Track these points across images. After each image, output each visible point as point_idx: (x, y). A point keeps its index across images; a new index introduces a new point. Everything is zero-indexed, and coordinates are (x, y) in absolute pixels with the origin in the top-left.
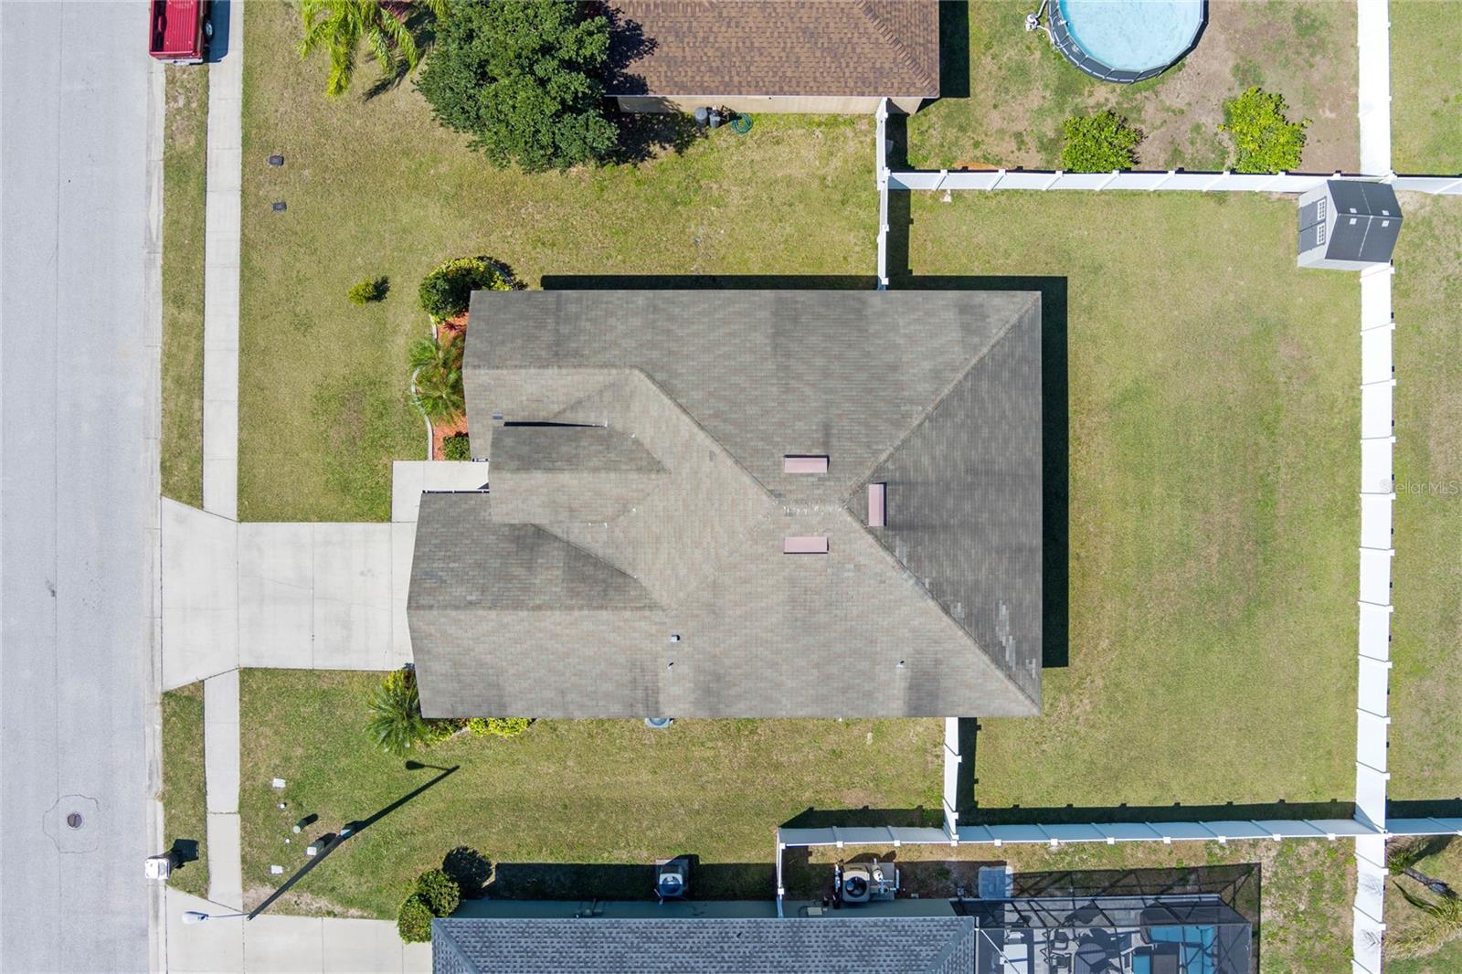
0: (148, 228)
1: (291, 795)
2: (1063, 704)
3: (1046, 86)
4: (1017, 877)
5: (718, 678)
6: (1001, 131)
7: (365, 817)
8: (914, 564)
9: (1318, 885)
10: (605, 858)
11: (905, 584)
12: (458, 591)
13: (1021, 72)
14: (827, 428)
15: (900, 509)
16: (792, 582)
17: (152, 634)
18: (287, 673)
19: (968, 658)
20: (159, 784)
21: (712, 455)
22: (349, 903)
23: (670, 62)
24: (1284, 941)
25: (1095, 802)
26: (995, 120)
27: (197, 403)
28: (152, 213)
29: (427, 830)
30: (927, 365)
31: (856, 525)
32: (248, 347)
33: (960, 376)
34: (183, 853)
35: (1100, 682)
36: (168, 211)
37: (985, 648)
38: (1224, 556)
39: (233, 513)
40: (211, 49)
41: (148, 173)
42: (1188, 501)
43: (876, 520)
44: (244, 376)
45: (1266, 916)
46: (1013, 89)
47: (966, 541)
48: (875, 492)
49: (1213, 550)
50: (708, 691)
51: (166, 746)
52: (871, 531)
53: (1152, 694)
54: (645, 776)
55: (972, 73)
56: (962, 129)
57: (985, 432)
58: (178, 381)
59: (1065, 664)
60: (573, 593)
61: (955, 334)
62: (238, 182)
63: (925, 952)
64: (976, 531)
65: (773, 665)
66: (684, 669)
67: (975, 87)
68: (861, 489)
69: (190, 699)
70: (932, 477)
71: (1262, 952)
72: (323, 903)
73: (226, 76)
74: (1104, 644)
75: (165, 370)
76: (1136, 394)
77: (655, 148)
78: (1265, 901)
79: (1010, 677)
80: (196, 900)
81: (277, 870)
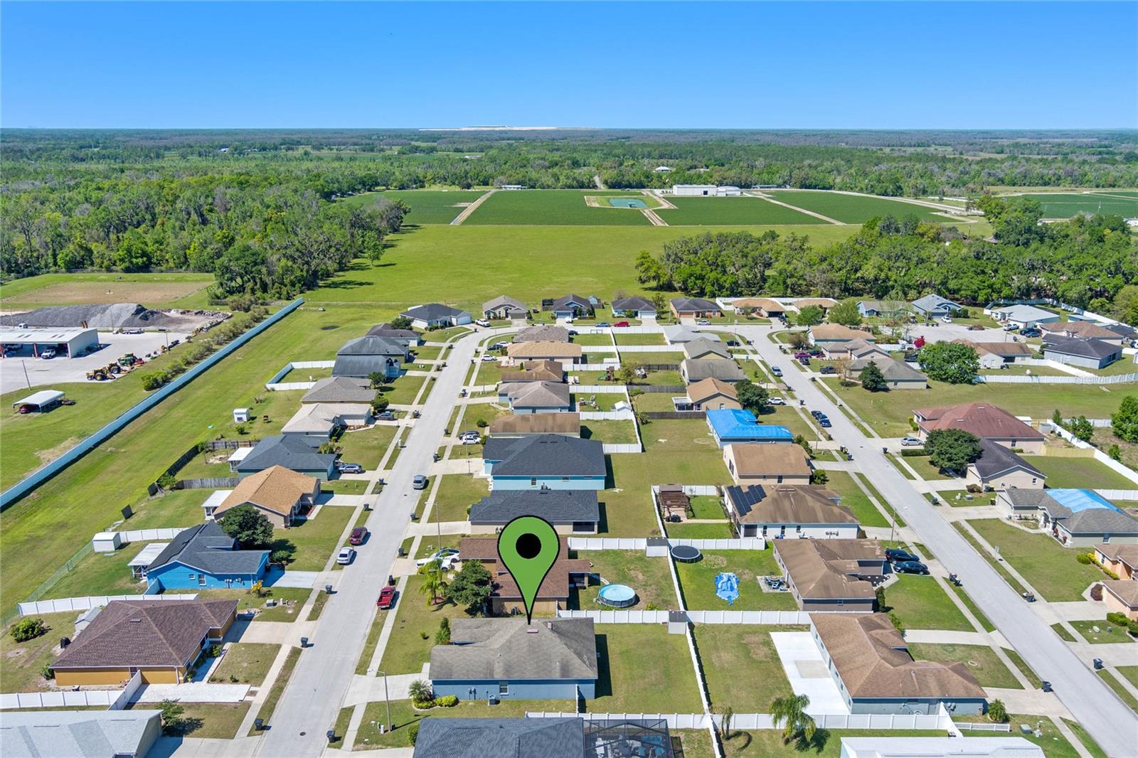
0: (365, 633)
2: (612, 703)
5: (510, 666)
7: (399, 726)
9: (700, 741)
11: (558, 640)
15: (556, 629)
16: (530, 641)
18: (382, 702)
19: (576, 661)
20: (333, 726)
22: (389, 745)
23: (506, 590)
27: (370, 658)
28: (366, 631)
31: (545, 627)
32: (387, 649)
35: (621, 699)
36: (371, 631)
37: (580, 659)
38: (656, 679)
39: (375, 675)
40: (391, 607)
41: (368, 625)
42: (644, 669)
43: (550, 627)
44: (385, 653)
45: (684, 748)
48: (550, 624)
49: (653, 677)
50: (507, 671)
51: (339, 718)
52: (549, 629)
58: (367, 654)
62: (392, 624)
64: (576, 642)
65: (525, 663)
66: (501, 664)
68: (546, 622)
69: (350, 709)
70: (565, 629)
72: (380, 746)
73: (392, 614)
74: (623, 692)
75: (363, 653)
76: (626, 651)
79: (588, 667)
80: (337, 750)
81: (366, 740)
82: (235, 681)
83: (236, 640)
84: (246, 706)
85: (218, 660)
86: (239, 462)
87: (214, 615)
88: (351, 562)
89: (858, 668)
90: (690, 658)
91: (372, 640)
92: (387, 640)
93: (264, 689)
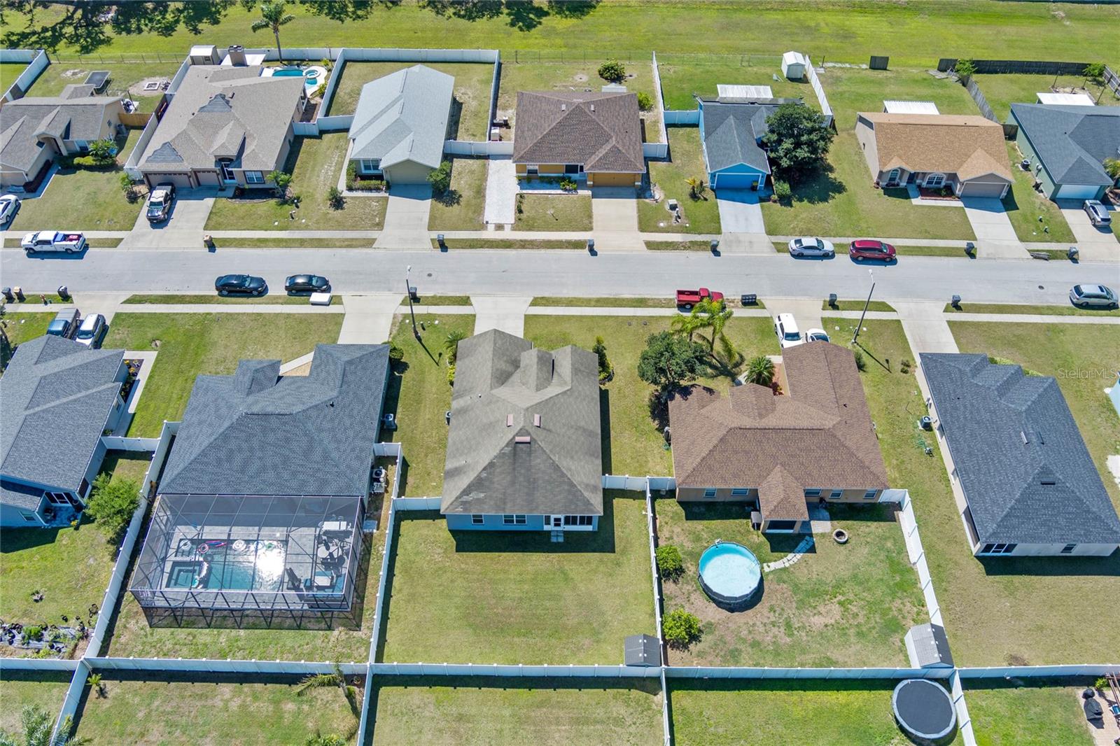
0: (622, 294)
1: (432, 325)
3: (693, 548)
4: (372, 534)
5: (465, 411)
6: (673, 532)
7: (423, 342)
8: (501, 455)
10: (399, 405)
12: (500, 342)
13: (698, 539)
14: (549, 431)
15: (522, 449)
16: (498, 421)
18: (474, 325)
19: (465, 481)
20: (439, 295)
21: (541, 399)
24: (323, 642)
25: (398, 564)
26: (677, 530)
27: (566, 305)
28: (627, 294)
29: (416, 358)
30: (573, 468)
31: (516, 432)
32: (581, 317)
33: (569, 476)
34: (415, 300)
36: (629, 298)
38: (497, 614)
39: (527, 313)
41: (640, 294)
42: (521, 599)
43: (518, 439)
44: (573, 316)
45: (336, 633)
46: (691, 536)
47: (509, 478)
48: (527, 439)
49: (500, 611)
50: (461, 410)
51: (451, 297)
52: (514, 438)
53: (440, 585)
54: (427, 417)
55: (695, 521)
56: (672, 518)
57: (549, 487)
58: (572, 301)
59: (457, 551)
60: (497, 370)
61: (585, 480)
62: (636, 315)
63: (356, 476)
64: (513, 483)
65: (468, 425)
66: (469, 402)
67: (690, 523)
68: (529, 434)
71: (320, 632)
74: (463, 566)
75: (575, 298)
77: (656, 422)
78: (343, 632)
79: (457, 498)
80: (399, 302)
81: (408, 321)
82: (519, 211)
83: (594, 196)
84: (483, 226)
85: (560, 192)
92: (608, 314)
93: (508, 234)
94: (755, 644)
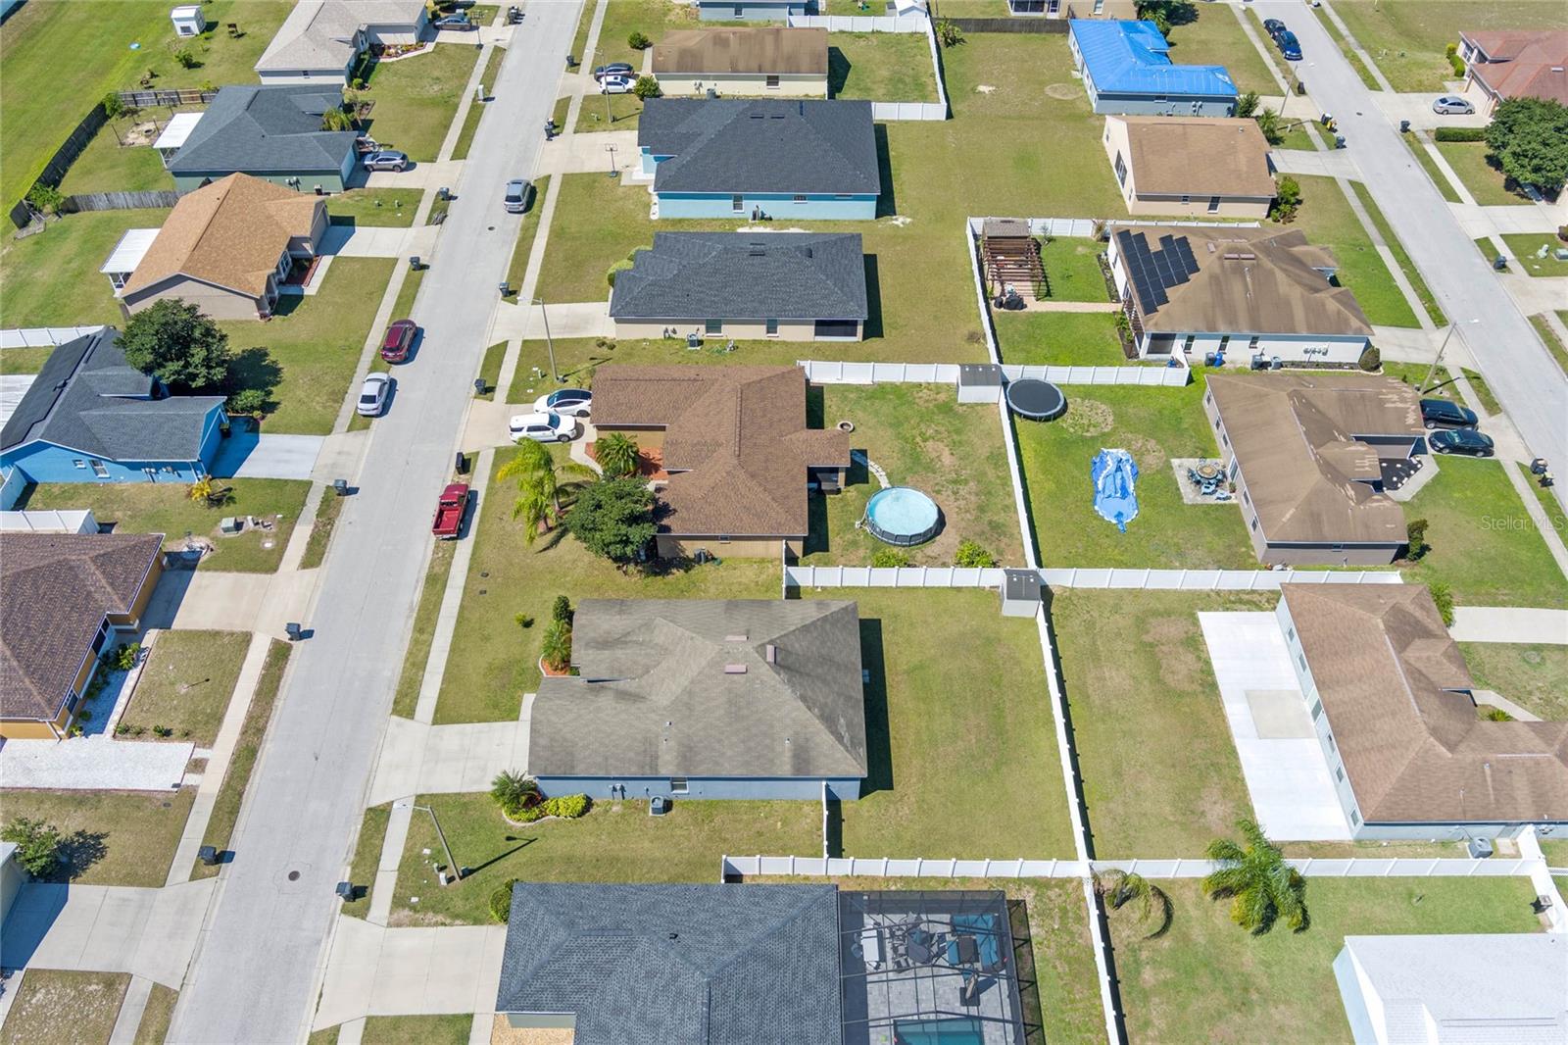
0: (412, 602)
1: (433, 857)
2: (892, 809)
5: (690, 749)
7: (476, 866)
8: (791, 684)
9: (1064, 911)
11: (787, 692)
14: (751, 630)
15: (783, 659)
16: (730, 691)
17: (368, 780)
18: (444, 796)
19: (824, 738)
20: (352, 857)
21: (692, 638)
22: (457, 916)
23: (683, 520)
24: (1048, 947)
26: (842, 561)
27: (421, 673)
30: (799, 617)
31: (760, 659)
32: (455, 649)
33: (814, 619)
34: (356, 894)
35: (913, 799)
36: (423, 595)
37: (832, 733)
38: (978, 741)
39: (430, 721)
40: (461, 533)
41: (417, 581)
42: (955, 714)
43: (770, 658)
44: (450, 661)
45: (1033, 931)
46: (851, 550)
47: (820, 684)
48: (770, 649)
49: (972, 737)
50: (684, 757)
51: (361, 836)
52: (768, 663)
53: (945, 806)
55: (831, 543)
57: (829, 644)
58: (413, 664)
59: (892, 789)
62: (463, 584)
64: (824, 681)
66: (672, 743)
67: (833, 548)
68: (763, 646)
69: (383, 811)
70: (801, 653)
71: (1035, 952)
72: (440, 918)
73: (464, 548)
74: (914, 780)
75: (407, 659)
76: (921, 667)
78: (1032, 923)
79: (847, 751)
80: (358, 920)
81: (414, 900)
82: (165, 734)
83: (165, 624)
84: (185, 797)
85: (133, 674)
86: (173, 151)
87: (112, 584)
88: (385, 410)
89: (1380, 749)
90: (1045, 682)
91: (425, 622)
92: (453, 622)
93: (220, 755)
94: (982, 509)
